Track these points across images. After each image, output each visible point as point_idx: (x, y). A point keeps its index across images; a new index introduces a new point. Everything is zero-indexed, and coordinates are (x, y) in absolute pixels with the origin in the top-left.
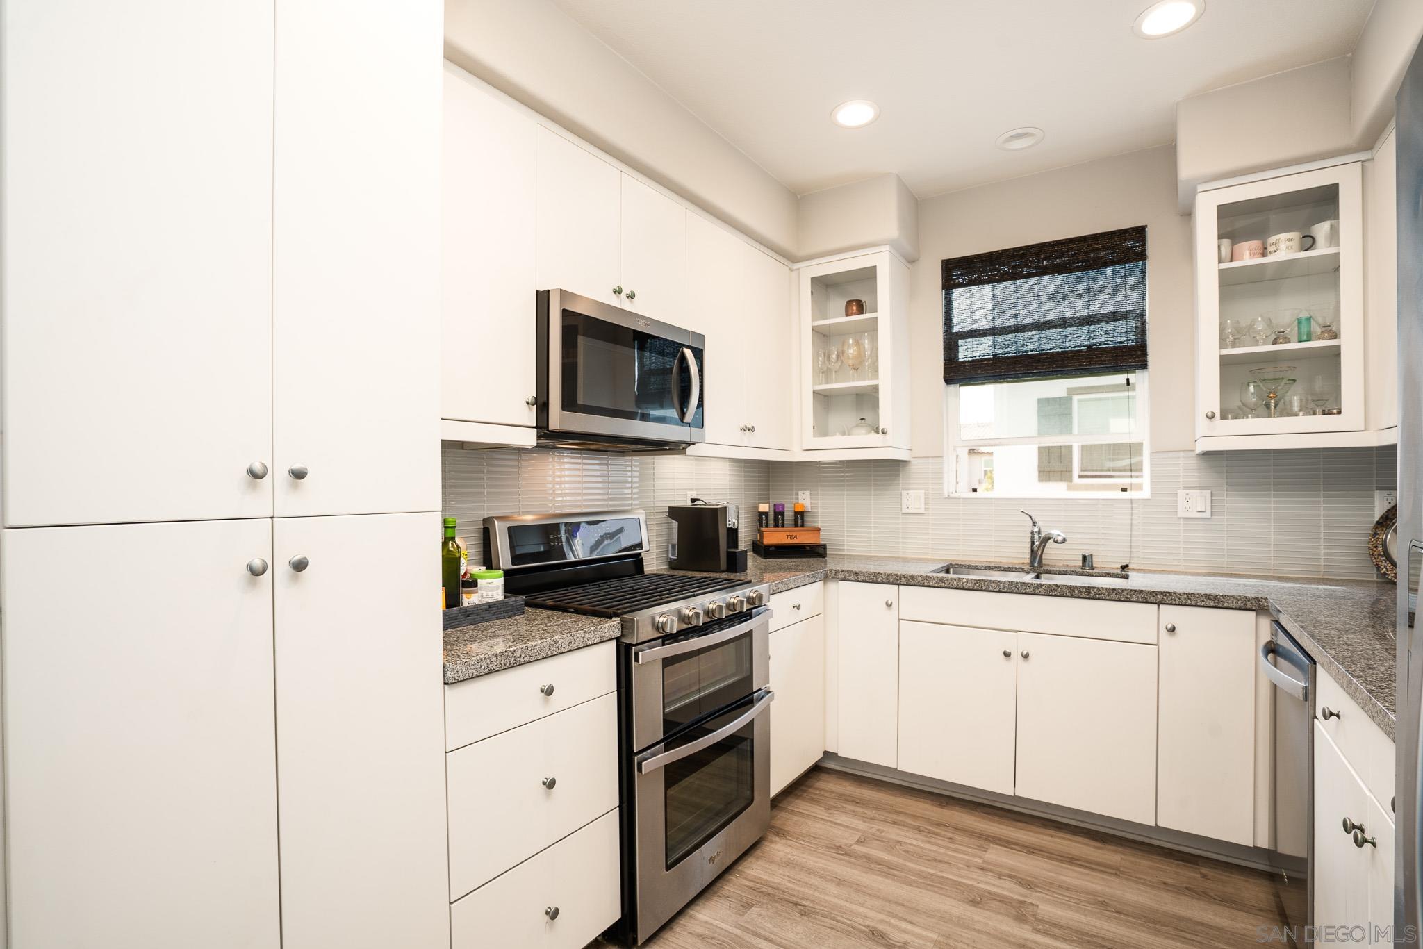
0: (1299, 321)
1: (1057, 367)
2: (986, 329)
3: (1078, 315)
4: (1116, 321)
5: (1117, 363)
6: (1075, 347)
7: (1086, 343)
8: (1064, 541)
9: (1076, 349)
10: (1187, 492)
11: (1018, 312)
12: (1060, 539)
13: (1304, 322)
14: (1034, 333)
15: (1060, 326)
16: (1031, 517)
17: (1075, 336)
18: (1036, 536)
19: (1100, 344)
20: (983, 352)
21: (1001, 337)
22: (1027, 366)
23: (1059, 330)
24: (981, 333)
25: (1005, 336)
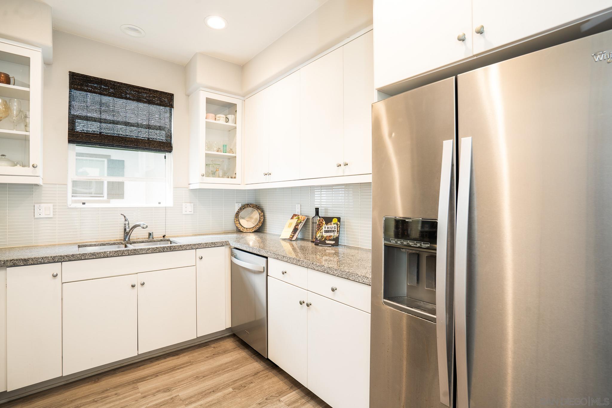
0: (224, 146)
1: (134, 145)
2: (96, 118)
3: (144, 123)
4: (160, 130)
5: (160, 148)
6: (143, 137)
7: (148, 137)
8: (147, 226)
9: (143, 138)
10: (186, 204)
11: (114, 114)
12: (145, 226)
13: (225, 146)
14: (123, 126)
15: (136, 126)
16: (125, 217)
17: (143, 132)
18: (127, 226)
19: (153, 139)
20: (94, 130)
21: (105, 124)
22: (119, 142)
23: (135, 128)
24: (93, 119)
25: (107, 124)
